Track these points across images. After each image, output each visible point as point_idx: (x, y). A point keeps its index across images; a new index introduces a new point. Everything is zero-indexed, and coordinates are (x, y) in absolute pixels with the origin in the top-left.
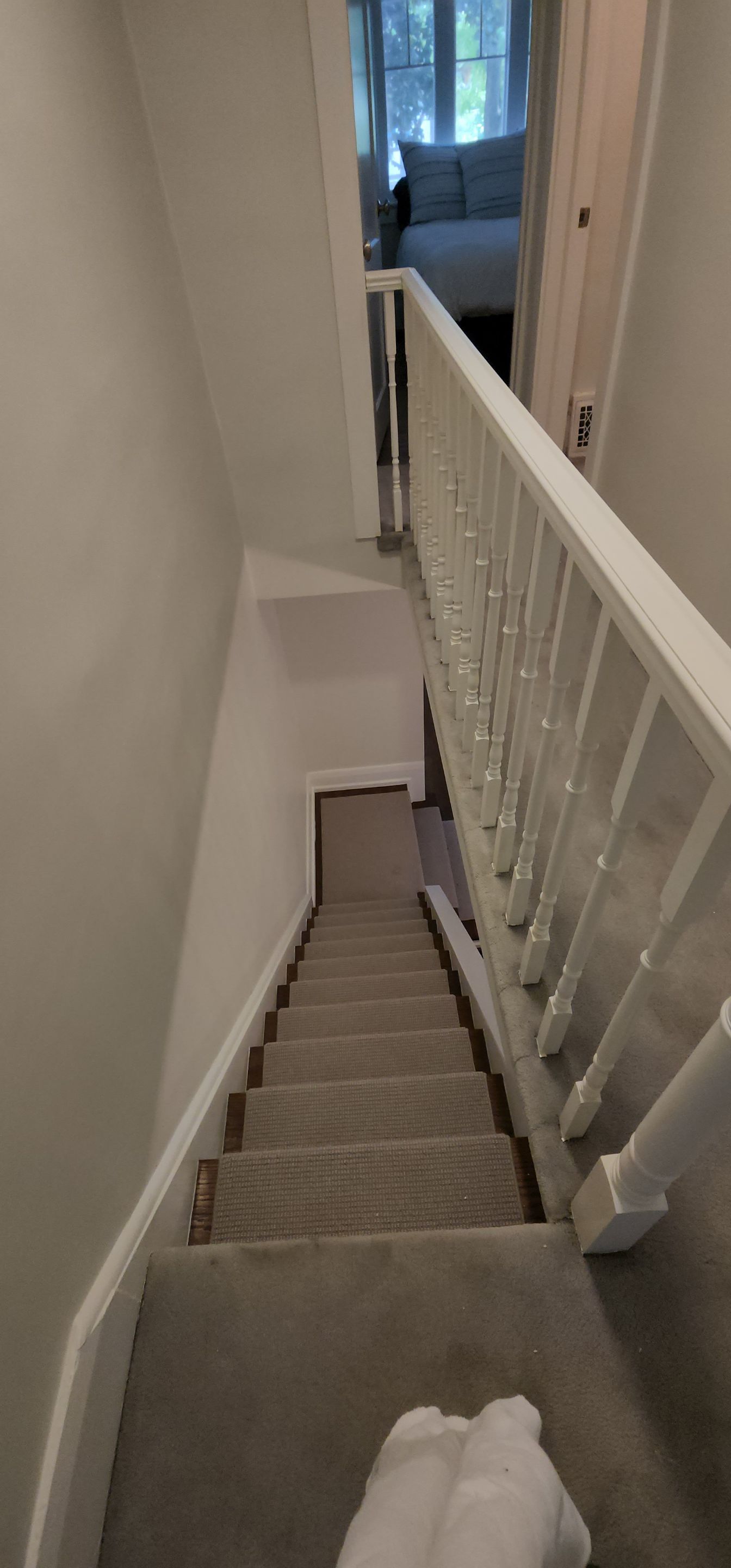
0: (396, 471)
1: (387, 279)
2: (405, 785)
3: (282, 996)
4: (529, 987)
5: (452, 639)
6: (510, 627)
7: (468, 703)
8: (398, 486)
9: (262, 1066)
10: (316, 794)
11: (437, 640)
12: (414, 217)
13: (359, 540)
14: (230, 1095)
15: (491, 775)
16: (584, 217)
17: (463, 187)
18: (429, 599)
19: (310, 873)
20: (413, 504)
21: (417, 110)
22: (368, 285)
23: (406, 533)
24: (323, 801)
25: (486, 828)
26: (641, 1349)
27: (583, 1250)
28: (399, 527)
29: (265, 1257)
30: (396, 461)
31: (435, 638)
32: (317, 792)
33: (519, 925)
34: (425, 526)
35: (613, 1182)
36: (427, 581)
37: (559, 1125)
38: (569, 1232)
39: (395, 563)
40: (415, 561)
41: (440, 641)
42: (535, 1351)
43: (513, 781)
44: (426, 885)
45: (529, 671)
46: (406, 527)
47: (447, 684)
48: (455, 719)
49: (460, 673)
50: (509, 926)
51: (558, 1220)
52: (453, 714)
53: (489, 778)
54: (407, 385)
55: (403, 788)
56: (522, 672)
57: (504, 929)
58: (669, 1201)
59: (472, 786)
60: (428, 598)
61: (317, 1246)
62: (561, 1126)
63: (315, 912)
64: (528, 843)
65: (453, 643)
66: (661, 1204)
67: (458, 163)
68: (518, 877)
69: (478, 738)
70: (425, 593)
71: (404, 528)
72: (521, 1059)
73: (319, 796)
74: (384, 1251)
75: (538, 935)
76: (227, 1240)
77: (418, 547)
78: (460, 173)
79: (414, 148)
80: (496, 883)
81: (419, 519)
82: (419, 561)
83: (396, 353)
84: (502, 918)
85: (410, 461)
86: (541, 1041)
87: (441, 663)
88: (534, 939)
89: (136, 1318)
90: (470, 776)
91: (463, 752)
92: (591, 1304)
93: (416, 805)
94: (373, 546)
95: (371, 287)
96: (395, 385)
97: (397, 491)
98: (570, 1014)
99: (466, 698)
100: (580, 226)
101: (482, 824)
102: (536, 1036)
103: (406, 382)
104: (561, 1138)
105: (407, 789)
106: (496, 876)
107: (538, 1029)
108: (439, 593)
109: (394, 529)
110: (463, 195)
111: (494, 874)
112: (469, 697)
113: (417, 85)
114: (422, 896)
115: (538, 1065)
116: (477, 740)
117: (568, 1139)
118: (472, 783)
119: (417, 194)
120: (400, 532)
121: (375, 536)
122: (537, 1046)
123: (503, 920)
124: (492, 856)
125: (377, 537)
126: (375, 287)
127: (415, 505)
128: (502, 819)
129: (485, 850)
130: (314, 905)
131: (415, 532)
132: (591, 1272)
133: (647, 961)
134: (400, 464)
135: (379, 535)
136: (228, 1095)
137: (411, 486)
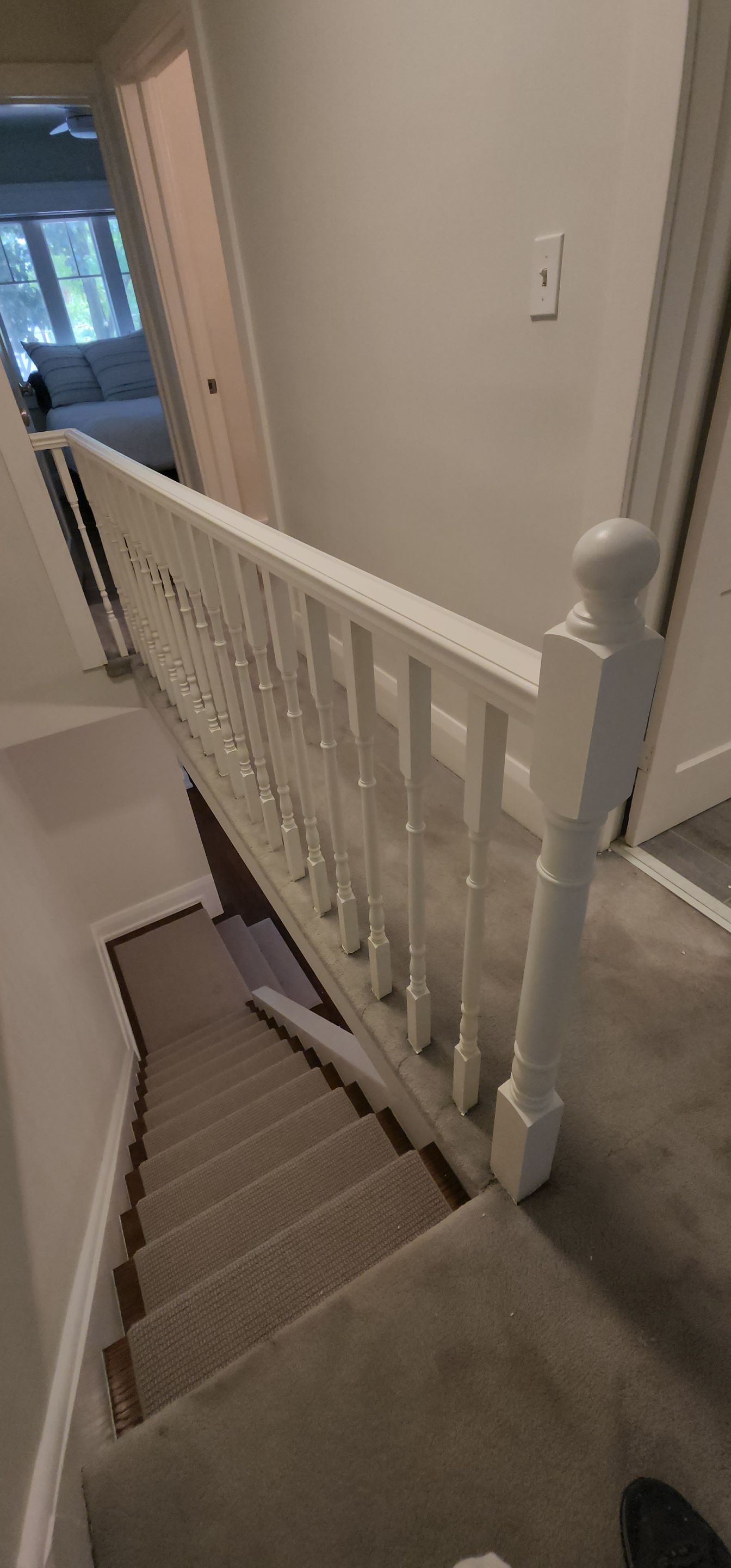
0: (107, 603)
1: (50, 439)
2: (200, 903)
3: (137, 1152)
4: (385, 999)
5: (210, 727)
6: (265, 684)
7: (244, 775)
8: (113, 616)
9: (141, 1228)
10: (106, 944)
11: (194, 737)
12: (55, 401)
13: (86, 671)
14: (114, 1270)
15: (287, 826)
16: (212, 386)
17: (95, 378)
18: (176, 705)
19: (126, 1029)
20: (132, 628)
21: (26, 322)
22: (34, 445)
23: (131, 657)
24: (118, 949)
25: (297, 881)
26: (591, 1257)
27: (515, 1200)
28: (124, 653)
29: (222, 1388)
30: (104, 594)
31: (192, 736)
32: (106, 942)
33: (358, 951)
34: (151, 642)
35: (515, 1102)
36: (169, 692)
37: (455, 1104)
38: (498, 1191)
39: (128, 685)
40: (151, 678)
41: (199, 738)
42: (512, 1314)
43: (310, 818)
44: (252, 991)
45: (294, 711)
46: (131, 651)
47: (218, 771)
48: (236, 799)
49: (228, 753)
50: (349, 954)
51: (486, 1187)
52: (232, 794)
53: (287, 830)
54: (97, 526)
55: (199, 906)
56: (288, 714)
57: (345, 959)
58: (561, 1095)
59: (272, 850)
60: (174, 704)
61: (274, 1343)
62: (456, 1104)
63: (143, 1064)
64: (342, 864)
65: (212, 731)
66: (556, 1101)
67: (84, 358)
68: (343, 901)
69: (264, 801)
70: (169, 702)
71: (129, 653)
72: (402, 1063)
73: (111, 945)
74: (343, 1306)
75: (379, 941)
76: (171, 1401)
77: (150, 665)
78: (89, 365)
79: (37, 348)
80: (324, 923)
81: (143, 639)
82: (154, 676)
83: (78, 500)
84: (340, 950)
85: (118, 592)
86: (413, 1040)
87: (206, 755)
88: (376, 946)
89: (90, 1547)
90: (268, 841)
91: (253, 824)
92: (539, 1243)
93: (217, 920)
94: (104, 673)
95: (36, 446)
96: (85, 527)
97: (113, 620)
98: (428, 994)
99: (241, 772)
100: (211, 393)
101: (293, 877)
102: (407, 1038)
103: (95, 524)
104: (460, 1113)
105: (202, 907)
106: (322, 917)
107: (407, 1030)
108: (183, 695)
109: (119, 656)
110: (96, 382)
111: (320, 916)
112: (243, 769)
113: (22, 303)
114: (251, 1004)
115: (418, 1061)
116: (264, 802)
117: (466, 1112)
118: (271, 847)
119: (53, 383)
120: (127, 656)
121: (103, 664)
122: (411, 1046)
123: (342, 952)
124: (312, 901)
125: (104, 665)
126: (43, 446)
127: (134, 628)
128: (311, 859)
129: (304, 898)
130: (140, 1059)
131: (142, 654)
132: (529, 1215)
133: (472, 883)
134: (109, 596)
135: (106, 662)
136: (112, 1272)
137: (125, 614)
